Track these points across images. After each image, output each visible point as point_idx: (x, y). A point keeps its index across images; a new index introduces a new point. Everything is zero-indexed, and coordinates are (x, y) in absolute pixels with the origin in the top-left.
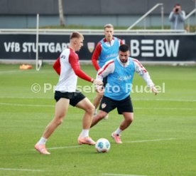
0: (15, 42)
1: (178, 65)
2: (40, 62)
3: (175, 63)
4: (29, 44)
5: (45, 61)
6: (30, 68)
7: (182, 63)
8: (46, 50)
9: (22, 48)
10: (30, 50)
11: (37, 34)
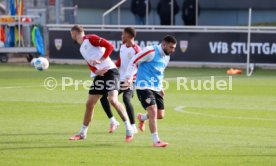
0: (223, 41)
2: (252, 66)
4: (239, 45)
6: (239, 73)
9: (230, 49)
11: (249, 32)
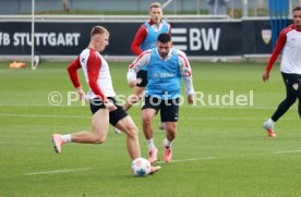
0: (4, 32)
1: (219, 61)
2: (37, 58)
3: (215, 59)
4: (23, 35)
5: (43, 57)
6: (23, 67)
7: (224, 59)
8: (45, 43)
9: (12, 40)
10: (23, 43)
11: (33, 21)
